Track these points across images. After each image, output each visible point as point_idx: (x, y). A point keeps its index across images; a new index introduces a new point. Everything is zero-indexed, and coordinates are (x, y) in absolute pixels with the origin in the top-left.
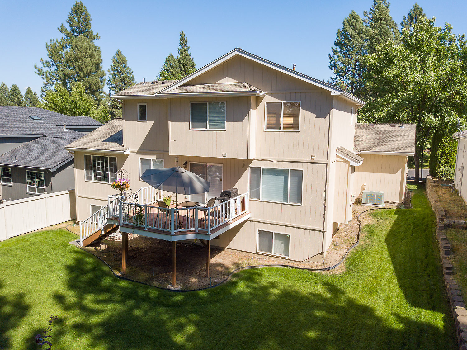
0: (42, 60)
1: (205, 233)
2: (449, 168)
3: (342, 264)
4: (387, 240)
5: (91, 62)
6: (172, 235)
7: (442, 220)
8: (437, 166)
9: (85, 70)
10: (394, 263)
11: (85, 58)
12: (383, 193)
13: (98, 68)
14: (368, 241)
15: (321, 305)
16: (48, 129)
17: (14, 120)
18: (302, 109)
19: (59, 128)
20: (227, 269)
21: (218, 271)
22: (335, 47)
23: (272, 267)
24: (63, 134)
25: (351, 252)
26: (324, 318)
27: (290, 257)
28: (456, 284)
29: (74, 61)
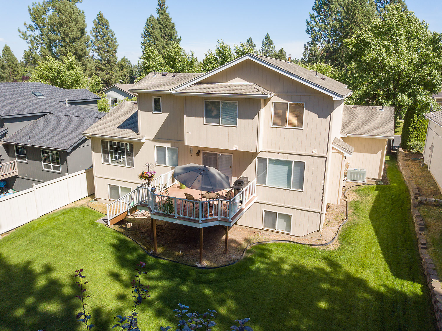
0: (25, 24)
1: (227, 221)
2: (418, 142)
3: (336, 239)
4: (371, 216)
5: (76, 27)
6: (200, 223)
7: (416, 198)
8: (408, 140)
9: (71, 36)
10: (379, 239)
11: (69, 23)
12: (366, 172)
13: (83, 33)
14: (355, 217)
15: (325, 279)
16: (52, 106)
17: (20, 98)
18: (306, 109)
19: (62, 103)
20: (240, 244)
21: (233, 247)
22: (312, 12)
23: (277, 242)
24: (67, 110)
25: (343, 228)
26: (329, 290)
27: (291, 233)
28: (430, 259)
29: (59, 26)
